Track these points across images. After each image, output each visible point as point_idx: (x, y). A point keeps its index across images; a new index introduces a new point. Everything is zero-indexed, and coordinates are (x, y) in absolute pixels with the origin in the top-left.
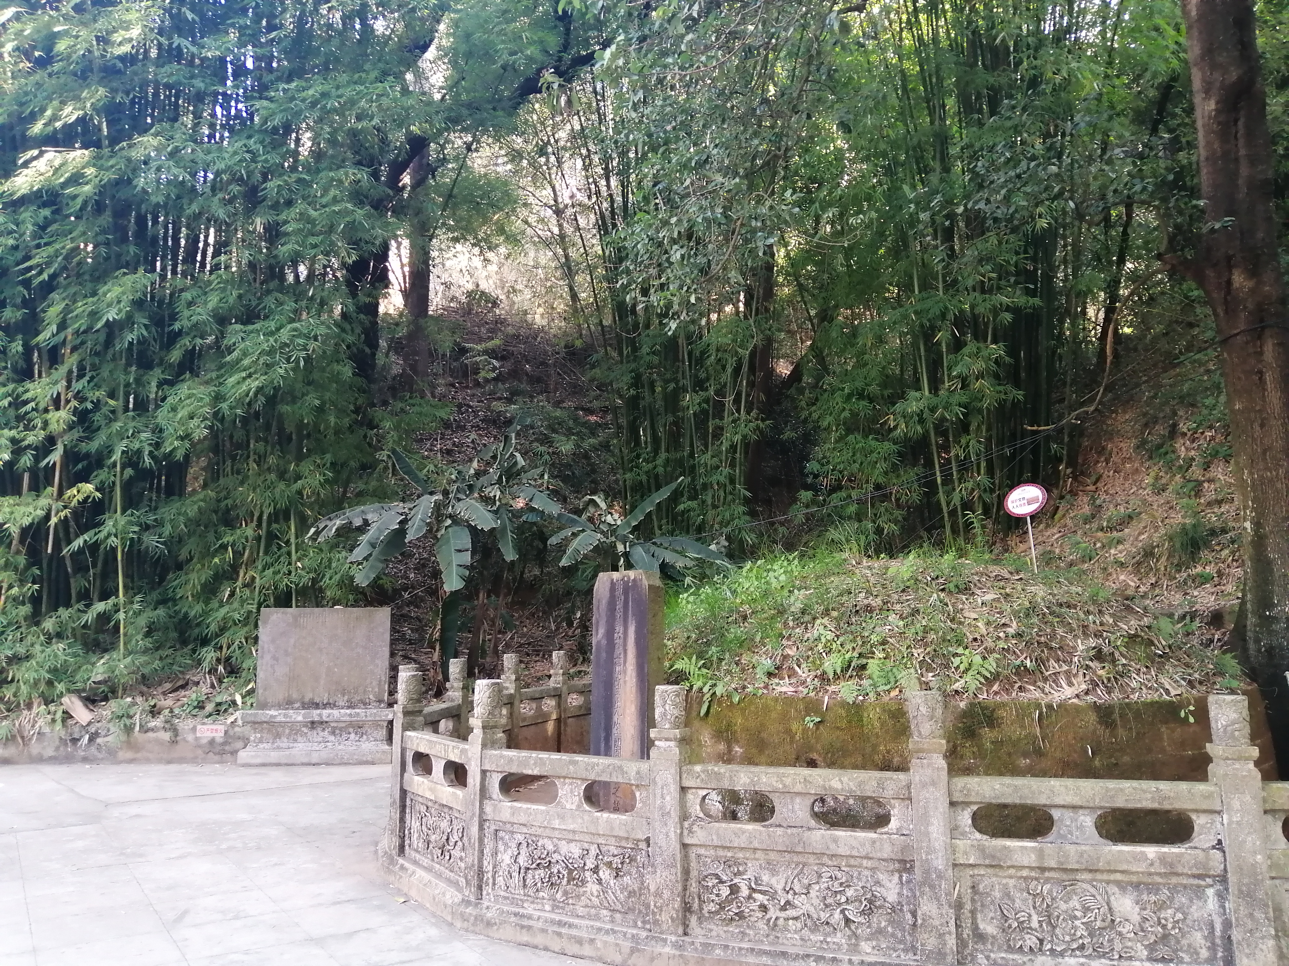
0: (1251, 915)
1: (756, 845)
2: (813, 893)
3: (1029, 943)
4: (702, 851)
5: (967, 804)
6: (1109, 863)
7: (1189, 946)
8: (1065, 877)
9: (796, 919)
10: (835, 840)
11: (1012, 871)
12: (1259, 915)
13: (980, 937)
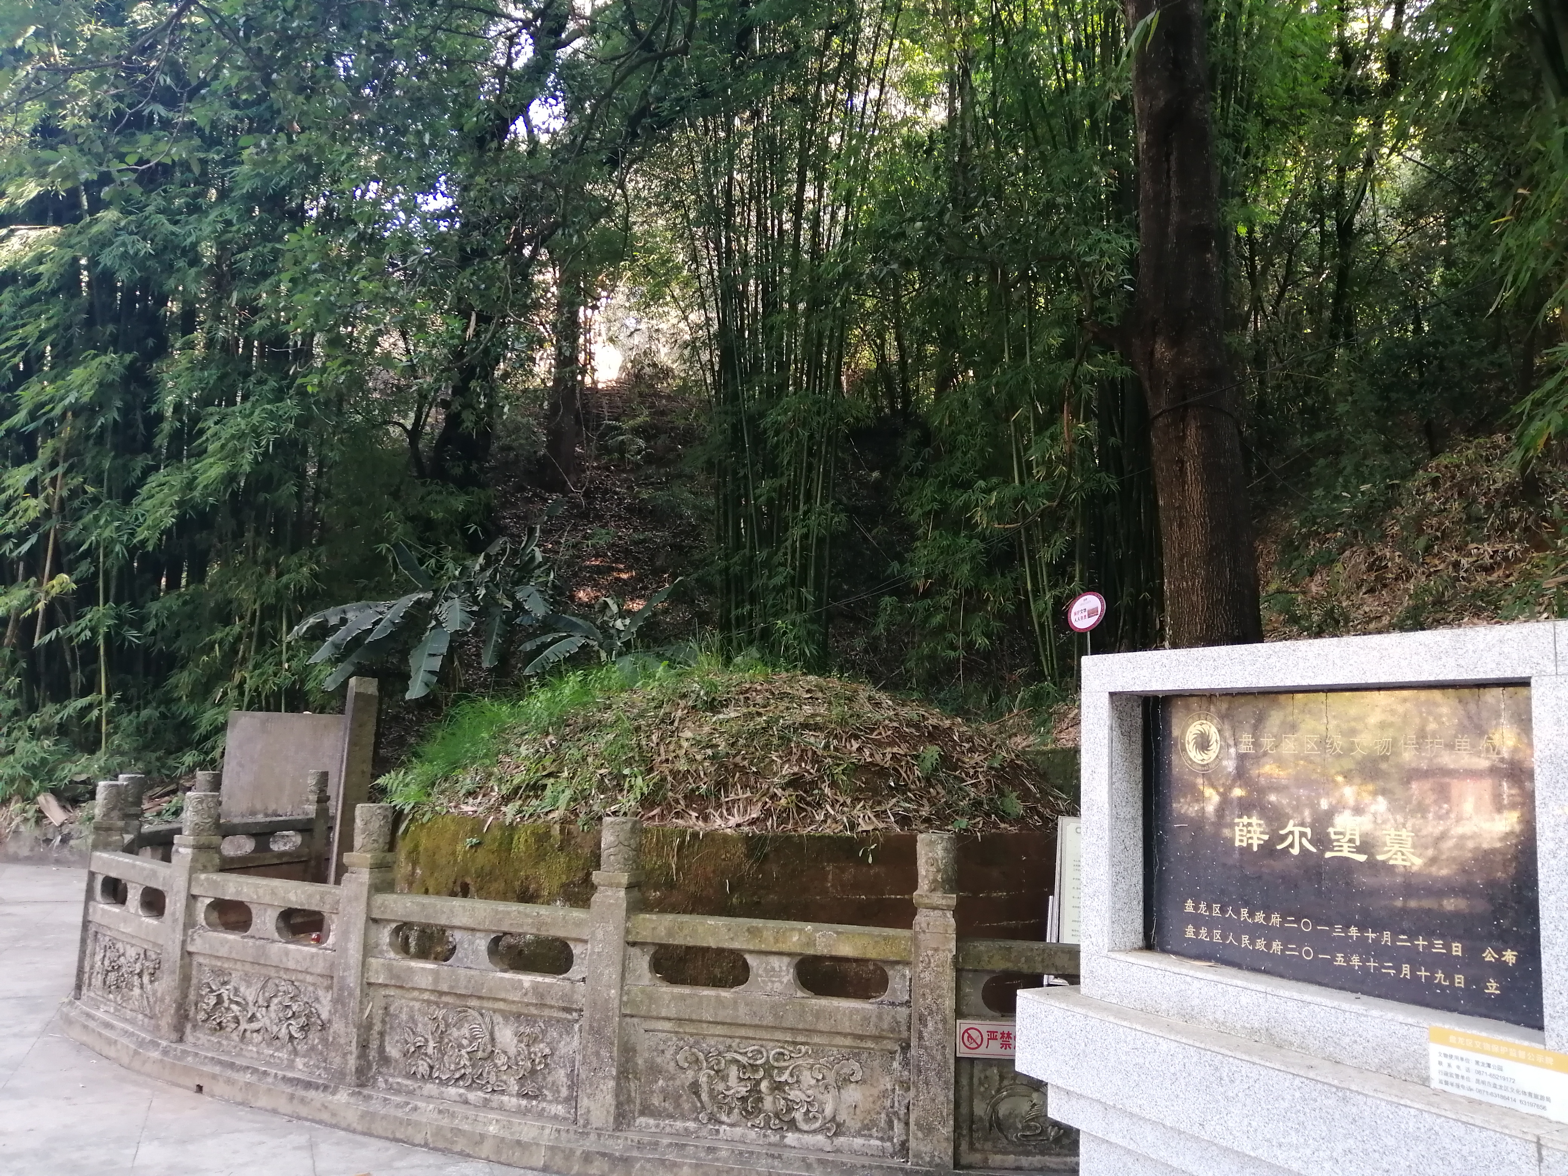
0: (597, 1054)
1: (234, 955)
2: (273, 1007)
3: (421, 1069)
4: (201, 960)
5: (389, 921)
6: (490, 990)
7: (553, 1083)
8: (458, 1002)
9: (258, 1031)
10: (287, 953)
11: (416, 994)
12: (604, 1053)
13: (385, 1060)
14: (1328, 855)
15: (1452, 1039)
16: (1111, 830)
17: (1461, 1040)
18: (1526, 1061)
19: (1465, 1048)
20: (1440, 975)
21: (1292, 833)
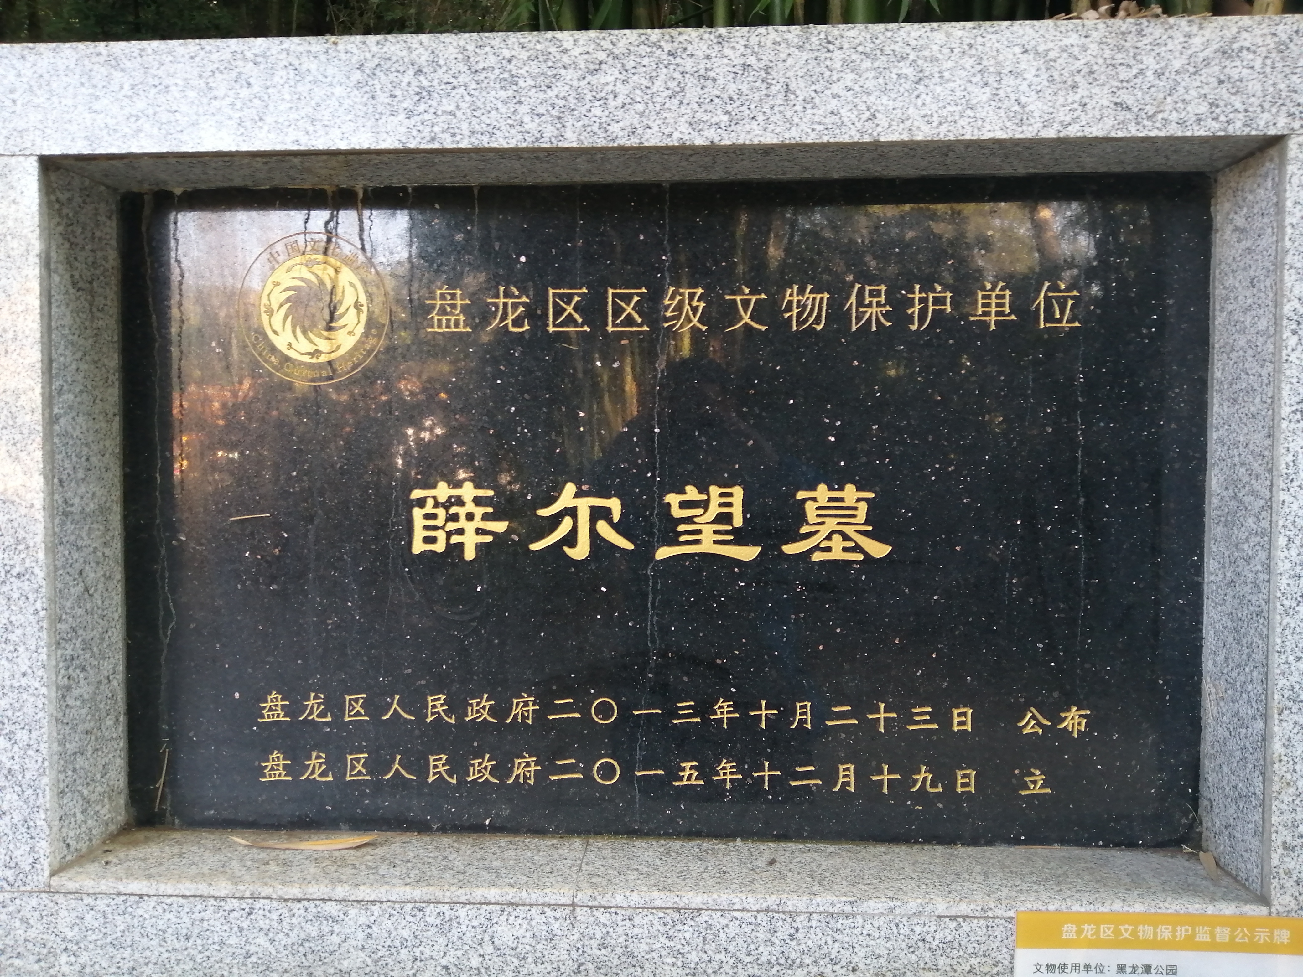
14: (664, 553)
15: (1069, 931)
16: (51, 550)
17: (1088, 930)
18: (1232, 946)
19: (1096, 944)
20: (923, 775)
21: (572, 512)
